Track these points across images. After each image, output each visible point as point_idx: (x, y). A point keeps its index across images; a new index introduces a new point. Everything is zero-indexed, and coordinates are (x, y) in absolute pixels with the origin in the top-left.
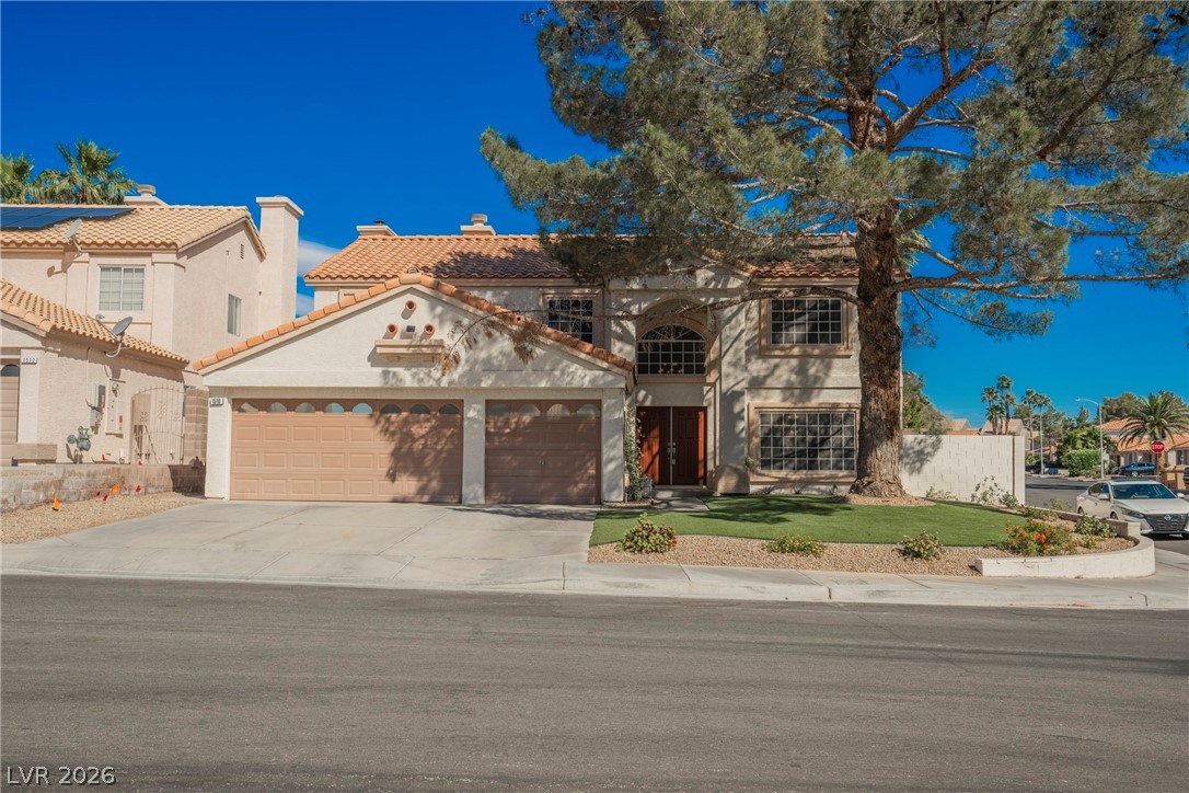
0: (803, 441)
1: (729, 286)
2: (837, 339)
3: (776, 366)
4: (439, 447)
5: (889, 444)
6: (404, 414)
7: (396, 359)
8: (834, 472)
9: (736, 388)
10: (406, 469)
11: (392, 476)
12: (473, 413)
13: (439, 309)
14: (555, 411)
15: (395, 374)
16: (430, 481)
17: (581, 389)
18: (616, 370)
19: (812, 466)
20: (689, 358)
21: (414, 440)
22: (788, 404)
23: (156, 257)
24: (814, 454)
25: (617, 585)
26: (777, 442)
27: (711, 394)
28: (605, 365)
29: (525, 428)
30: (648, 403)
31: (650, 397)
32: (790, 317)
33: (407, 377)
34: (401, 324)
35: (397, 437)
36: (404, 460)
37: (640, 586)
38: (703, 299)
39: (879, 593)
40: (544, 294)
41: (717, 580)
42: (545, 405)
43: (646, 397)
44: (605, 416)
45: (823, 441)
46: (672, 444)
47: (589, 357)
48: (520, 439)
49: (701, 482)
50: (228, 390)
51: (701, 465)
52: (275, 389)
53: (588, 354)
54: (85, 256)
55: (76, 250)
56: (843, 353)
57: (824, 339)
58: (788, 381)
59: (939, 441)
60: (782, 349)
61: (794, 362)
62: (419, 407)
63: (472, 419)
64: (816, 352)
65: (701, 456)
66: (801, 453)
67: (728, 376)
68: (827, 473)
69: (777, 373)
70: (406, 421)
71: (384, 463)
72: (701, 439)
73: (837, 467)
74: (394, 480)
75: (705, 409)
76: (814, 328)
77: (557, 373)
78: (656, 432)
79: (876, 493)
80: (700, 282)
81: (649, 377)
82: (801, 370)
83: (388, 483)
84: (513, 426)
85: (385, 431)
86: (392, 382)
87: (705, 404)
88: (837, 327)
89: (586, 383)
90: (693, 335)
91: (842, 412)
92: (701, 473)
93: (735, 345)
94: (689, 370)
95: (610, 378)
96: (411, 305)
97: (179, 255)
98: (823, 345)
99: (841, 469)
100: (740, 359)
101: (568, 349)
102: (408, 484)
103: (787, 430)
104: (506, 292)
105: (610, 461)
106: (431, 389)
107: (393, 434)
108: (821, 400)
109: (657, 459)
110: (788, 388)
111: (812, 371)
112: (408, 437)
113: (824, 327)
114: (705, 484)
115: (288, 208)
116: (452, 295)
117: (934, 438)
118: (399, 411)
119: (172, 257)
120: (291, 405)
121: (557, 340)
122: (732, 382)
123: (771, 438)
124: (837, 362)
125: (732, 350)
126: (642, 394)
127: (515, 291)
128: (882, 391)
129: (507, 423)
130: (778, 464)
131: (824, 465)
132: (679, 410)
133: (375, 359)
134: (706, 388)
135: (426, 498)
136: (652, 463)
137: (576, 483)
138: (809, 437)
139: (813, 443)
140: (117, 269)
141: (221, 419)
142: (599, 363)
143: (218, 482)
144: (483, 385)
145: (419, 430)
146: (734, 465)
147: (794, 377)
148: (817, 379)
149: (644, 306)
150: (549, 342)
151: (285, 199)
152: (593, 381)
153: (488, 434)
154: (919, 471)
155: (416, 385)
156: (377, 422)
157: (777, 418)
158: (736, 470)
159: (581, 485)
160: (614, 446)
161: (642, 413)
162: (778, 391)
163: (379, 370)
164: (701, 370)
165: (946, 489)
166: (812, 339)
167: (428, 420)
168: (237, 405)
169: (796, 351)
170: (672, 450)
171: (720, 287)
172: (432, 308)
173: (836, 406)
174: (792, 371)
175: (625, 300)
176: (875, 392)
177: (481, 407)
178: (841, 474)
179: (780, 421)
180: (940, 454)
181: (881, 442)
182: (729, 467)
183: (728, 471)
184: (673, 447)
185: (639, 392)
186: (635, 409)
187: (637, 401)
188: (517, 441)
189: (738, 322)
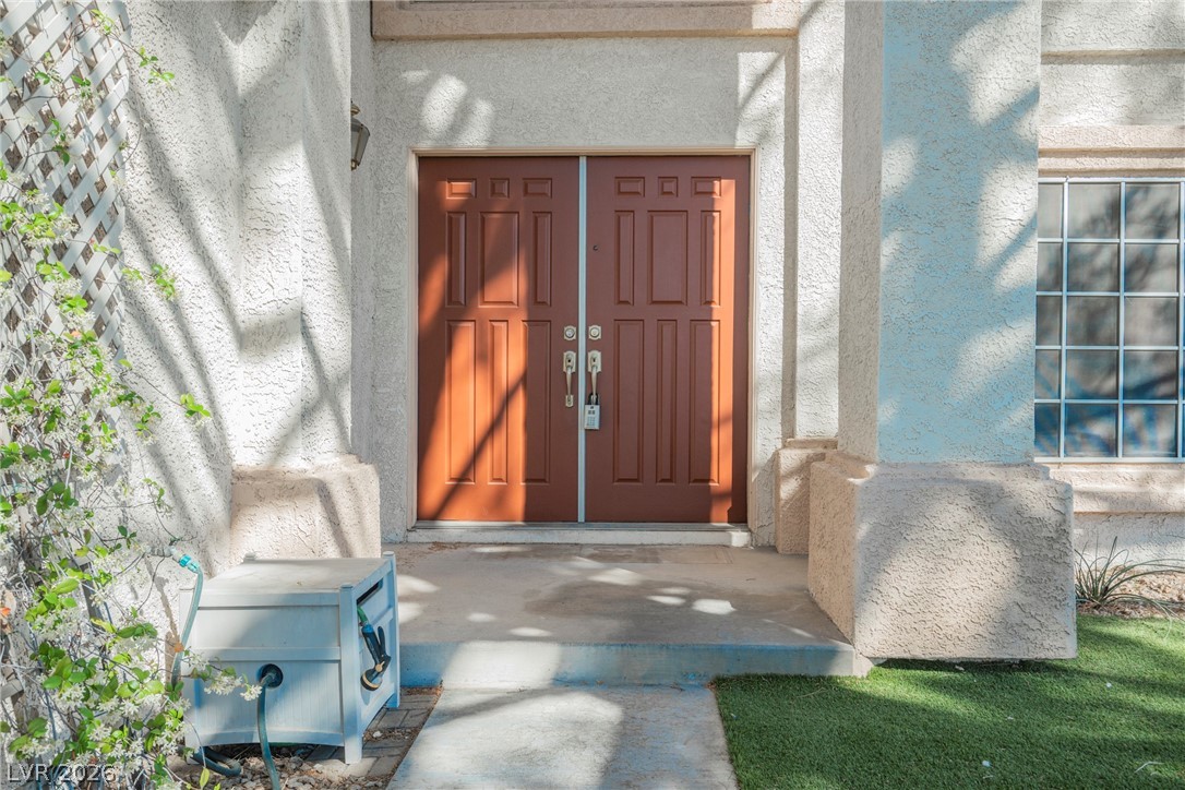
26: (1095, 325)
27: (775, 89)
30: (474, 140)
31: (483, 109)
43: (463, 112)
46: (583, 330)
49: (720, 512)
51: (722, 440)
65: (722, 400)
72: (723, 310)
75: (739, 165)
78: (512, 285)
87: (743, 140)
92: (721, 474)
109: (518, 408)
114: (739, 517)
126: (443, 99)
130: (1100, 429)
132: (615, 168)
136: (497, 425)
157: (1096, 200)
161: (455, 192)
162: (1103, 75)
170: (584, 361)
182: (948, 481)
183: (952, 514)
184: (591, 345)
185: (427, 85)
186: (412, 167)
187: (420, 129)
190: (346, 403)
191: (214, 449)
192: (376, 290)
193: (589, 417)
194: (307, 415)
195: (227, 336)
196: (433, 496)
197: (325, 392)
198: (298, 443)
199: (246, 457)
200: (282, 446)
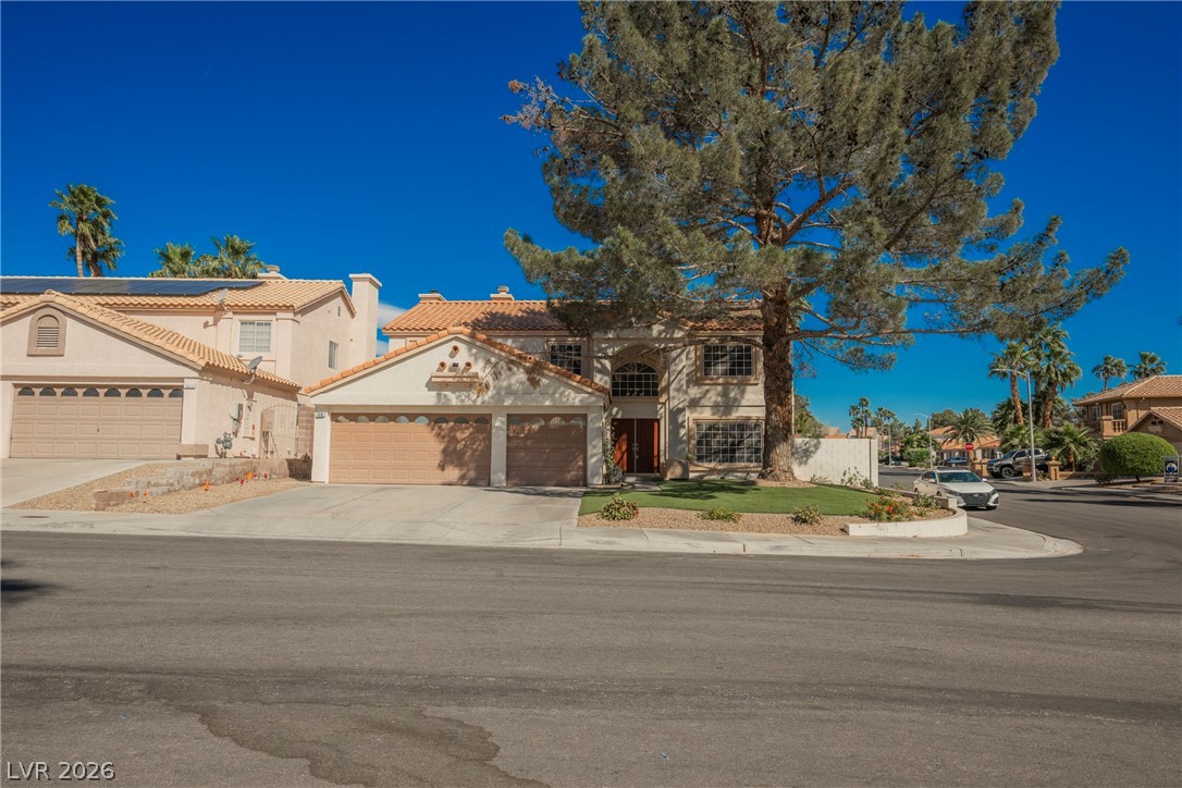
0: (726, 442)
1: (675, 336)
2: (749, 372)
3: (707, 391)
4: (475, 447)
5: (785, 444)
6: (451, 424)
7: (444, 386)
8: (747, 464)
9: (680, 406)
10: (452, 462)
11: (442, 467)
12: (499, 423)
13: (474, 351)
14: (556, 421)
15: (445, 396)
16: (468, 470)
17: (573, 407)
18: (598, 393)
19: (732, 460)
20: (647, 385)
21: (458, 442)
22: (716, 417)
23: (279, 315)
24: (733, 451)
25: (597, 543)
26: (708, 443)
27: (663, 410)
28: (590, 390)
29: (534, 434)
30: (619, 416)
31: (620, 412)
32: (717, 357)
33: (453, 399)
34: (449, 362)
35: (446, 439)
36: (451, 456)
37: (613, 543)
38: (657, 345)
39: (778, 548)
40: (547, 341)
41: (666, 539)
42: (547, 417)
43: (617, 412)
44: (590, 426)
45: (740, 443)
46: (635, 444)
47: (579, 385)
48: (531, 441)
49: (656, 471)
50: (328, 407)
51: (656, 459)
52: (361, 406)
53: (578, 382)
54: (230, 314)
55: (224, 310)
56: (752, 382)
57: (740, 372)
58: (715, 402)
59: (819, 443)
60: (711, 379)
61: (719, 388)
62: (461, 419)
63: (497, 427)
64: (735, 381)
65: (656, 453)
66: (725, 451)
67: (674, 398)
68: (743, 464)
69: (708, 396)
70: (452, 430)
71: (438, 458)
72: (656, 441)
73: (749, 460)
74: (443, 470)
75: (658, 421)
76: (733, 365)
77: (557, 395)
78: (624, 437)
79: (776, 478)
80: (655, 334)
81: (620, 398)
82: (725, 394)
83: (439, 471)
84: (526, 432)
85: (438, 435)
86: (443, 401)
87: (658, 417)
88: (748, 364)
89: (577, 402)
90: (650, 370)
91: (752, 423)
92: (656, 464)
93: (679, 376)
94: (647, 394)
95: (593, 399)
96: (456, 348)
97: (295, 314)
98: (739, 376)
99: (752, 461)
100: (682, 386)
101: (565, 379)
102: (453, 473)
103: (715, 435)
104: (522, 340)
105: (593, 456)
106: (469, 406)
107: (444, 437)
108: (738, 415)
109: (625, 455)
110: (715, 407)
111: (732, 395)
112: (454, 440)
113: (740, 364)
114: (658, 472)
115: (371, 281)
116: (484, 342)
117: (815, 441)
118: (447, 422)
119: (291, 315)
120: (372, 417)
121: (557, 373)
122: (676, 402)
123: (703, 440)
124: (749, 388)
125: (677, 380)
126: (615, 410)
127: (531, 339)
128: (779, 408)
129: (523, 428)
130: (709, 459)
131: (741, 459)
132: (641, 421)
133: (431, 385)
134: (659, 406)
135: (465, 483)
136: (622, 458)
137: (569, 471)
138: (730, 440)
139: (733, 444)
140: (252, 323)
141: (324, 427)
142: (585, 388)
143: (321, 471)
144: (506, 404)
145: (459, 435)
146: (679, 460)
147: (719, 399)
148: (735, 399)
149: (616, 349)
150: (552, 374)
151: (369, 275)
152: (581, 401)
153: (509, 438)
154: (806, 463)
155: (459, 404)
156: (433, 429)
157: (708, 426)
158: (680, 463)
159: (572, 473)
160: (594, 447)
161: (615, 423)
162: (708, 408)
163: (434, 393)
164: (656, 394)
165: (824, 475)
166: (732, 372)
167: (467, 428)
168: (335, 417)
169: (721, 381)
170: (636, 449)
171: (668, 336)
172: (470, 350)
173: (748, 418)
174: (718, 395)
175: (603, 346)
176: (775, 409)
177: (504, 419)
178: (752, 465)
179: (710, 429)
180: (819, 451)
181: (780, 443)
182: (677, 460)
184: (637, 446)
186: (611, 421)
187: (612, 415)
188: (529, 443)
189: (681, 361)
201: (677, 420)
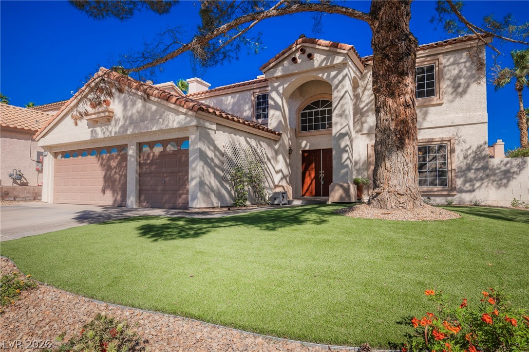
2: (431, 93)
5: (400, 154)
6: (108, 154)
7: (96, 123)
8: (430, 188)
9: (342, 131)
10: (109, 187)
11: (104, 191)
12: (131, 151)
14: (170, 148)
15: (95, 131)
16: (117, 196)
21: (111, 169)
29: (157, 159)
30: (307, 148)
31: (308, 144)
33: (100, 133)
36: (108, 182)
38: (320, 75)
40: (254, 93)
42: (164, 143)
43: (306, 145)
44: (191, 148)
45: (422, 166)
46: (322, 171)
48: (154, 166)
56: (436, 102)
63: (131, 155)
67: (336, 124)
70: (108, 159)
71: (100, 184)
73: (432, 184)
74: (104, 193)
78: (313, 165)
80: (316, 64)
81: (308, 133)
83: (102, 194)
84: (151, 158)
85: (102, 164)
88: (431, 85)
89: (175, 125)
91: (436, 144)
93: (341, 102)
99: (436, 185)
102: (109, 197)
107: (104, 166)
109: (314, 181)
112: (109, 168)
113: (421, 86)
118: (106, 153)
120: (72, 153)
124: (432, 110)
125: (339, 106)
126: (304, 143)
128: (390, 102)
129: (149, 156)
132: (323, 150)
136: (311, 183)
141: (49, 161)
146: (341, 184)
152: (179, 122)
153: (140, 165)
154: (506, 186)
156: (99, 160)
160: (194, 169)
161: (306, 154)
163: (91, 129)
170: (322, 176)
171: (329, 64)
173: (431, 140)
177: (135, 148)
178: (436, 189)
182: (338, 184)
183: (337, 187)
184: (323, 173)
185: (302, 142)
186: (301, 152)
187: (301, 147)
188: (153, 168)
189: (343, 87)
190: (288, 179)
191: (273, 182)
192: (296, 167)
193: (322, 183)
194: (282, 179)
195: (274, 172)
196: (304, 193)
197: (284, 177)
198: (281, 182)
199: (276, 183)
200: (279, 182)
201: (339, 145)
